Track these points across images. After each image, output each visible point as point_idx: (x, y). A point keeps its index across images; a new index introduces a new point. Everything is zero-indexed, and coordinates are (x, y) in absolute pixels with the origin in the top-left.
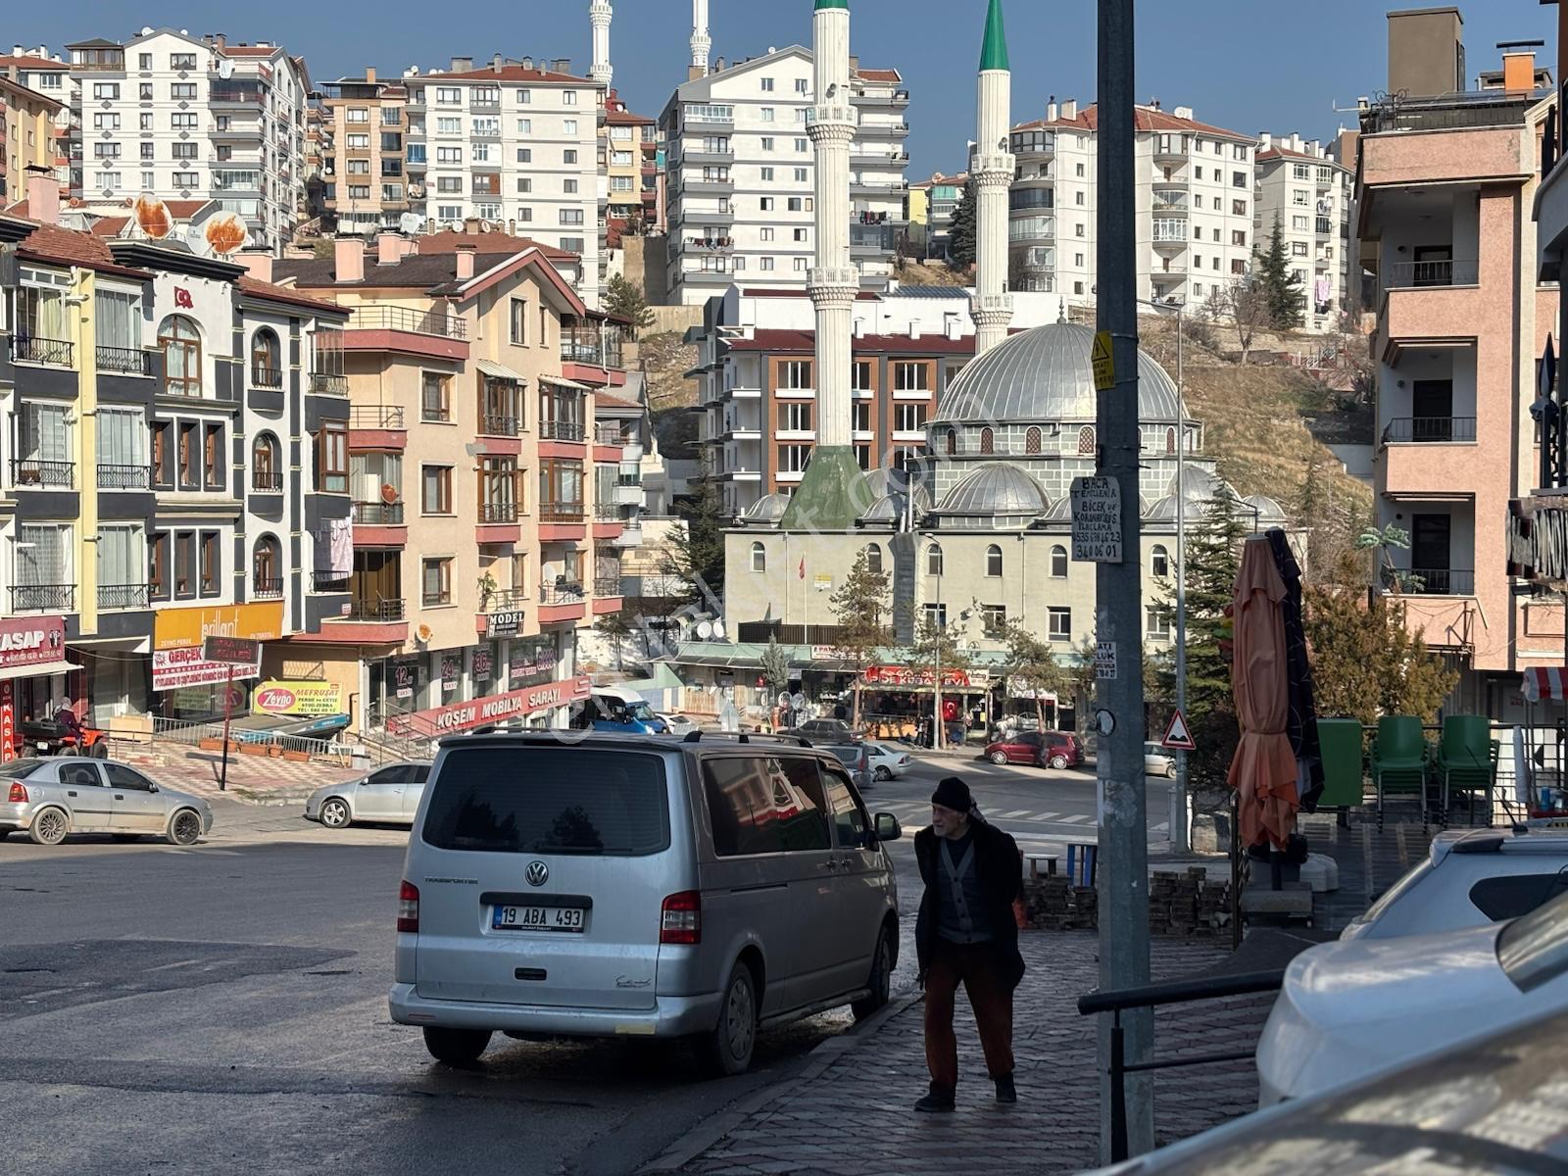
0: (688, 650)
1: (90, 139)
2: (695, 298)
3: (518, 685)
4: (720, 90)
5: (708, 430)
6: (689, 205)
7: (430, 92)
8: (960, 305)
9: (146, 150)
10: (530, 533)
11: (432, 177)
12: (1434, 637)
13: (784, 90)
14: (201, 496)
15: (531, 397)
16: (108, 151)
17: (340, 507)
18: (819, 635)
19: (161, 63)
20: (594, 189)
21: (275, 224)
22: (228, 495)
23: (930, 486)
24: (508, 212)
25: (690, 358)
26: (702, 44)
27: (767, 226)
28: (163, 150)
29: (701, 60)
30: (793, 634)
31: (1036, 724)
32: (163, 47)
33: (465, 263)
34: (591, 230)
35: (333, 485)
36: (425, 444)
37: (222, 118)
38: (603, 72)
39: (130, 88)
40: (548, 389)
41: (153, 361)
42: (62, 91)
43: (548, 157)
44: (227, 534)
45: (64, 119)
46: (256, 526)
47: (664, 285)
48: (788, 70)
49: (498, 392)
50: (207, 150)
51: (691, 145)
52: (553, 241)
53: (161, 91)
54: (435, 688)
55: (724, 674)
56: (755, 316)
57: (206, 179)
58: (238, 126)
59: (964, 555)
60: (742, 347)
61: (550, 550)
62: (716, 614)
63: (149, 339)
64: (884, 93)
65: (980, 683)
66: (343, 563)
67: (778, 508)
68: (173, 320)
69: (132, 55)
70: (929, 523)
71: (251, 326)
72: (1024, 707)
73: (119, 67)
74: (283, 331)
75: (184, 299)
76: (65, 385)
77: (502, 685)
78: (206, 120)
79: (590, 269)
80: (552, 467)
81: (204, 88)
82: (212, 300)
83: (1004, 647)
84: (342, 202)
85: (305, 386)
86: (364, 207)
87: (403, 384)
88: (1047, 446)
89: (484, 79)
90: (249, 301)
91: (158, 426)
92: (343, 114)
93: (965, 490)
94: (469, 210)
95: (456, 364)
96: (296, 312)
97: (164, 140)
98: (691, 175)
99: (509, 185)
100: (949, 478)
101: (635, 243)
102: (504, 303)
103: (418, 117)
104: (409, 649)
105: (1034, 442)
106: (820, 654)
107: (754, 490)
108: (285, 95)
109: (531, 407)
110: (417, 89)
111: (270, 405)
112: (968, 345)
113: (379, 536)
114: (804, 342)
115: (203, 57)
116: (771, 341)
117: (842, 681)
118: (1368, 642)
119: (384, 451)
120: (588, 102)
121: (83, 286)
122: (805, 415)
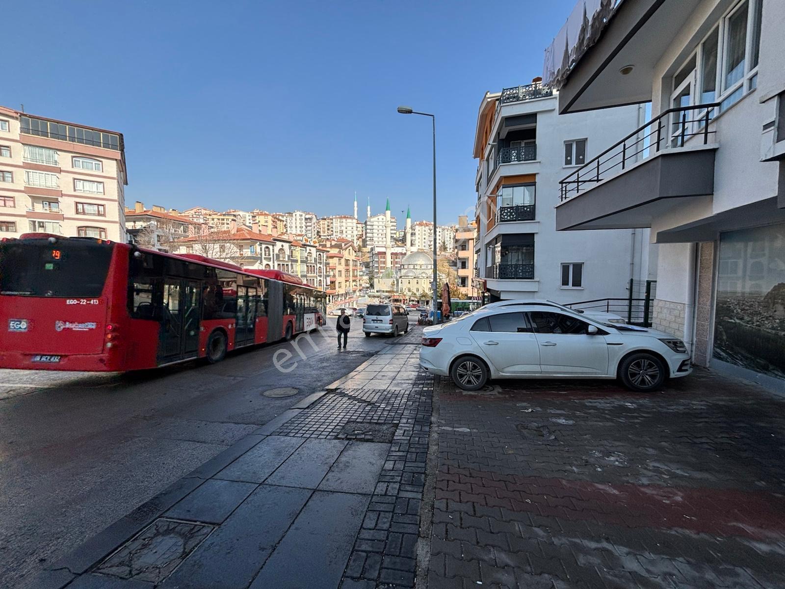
0: (370, 293)
1: (288, 225)
2: (369, 247)
3: (349, 298)
4: (372, 220)
5: (371, 265)
6: (368, 235)
7: (334, 220)
8: (404, 248)
9: (296, 227)
10: (351, 279)
11: (334, 231)
12: (464, 293)
13: (380, 220)
14: (312, 275)
15: (351, 261)
16: (291, 227)
17: (329, 276)
18: (387, 292)
19: (298, 215)
20: (355, 233)
21: (314, 237)
22: (315, 275)
23: (401, 272)
24: (344, 236)
25: (369, 255)
26: (369, 213)
27: (378, 238)
28: (298, 227)
29: (369, 215)
30: (384, 291)
31: (414, 303)
32: (298, 213)
33: (343, 245)
34: (355, 238)
35: (328, 273)
36: (339, 268)
37: (306, 223)
38: (356, 217)
39: (294, 219)
40: (353, 260)
41: (307, 258)
42: (284, 219)
43: (350, 228)
44: (315, 279)
45: (285, 223)
46: (319, 278)
47: (365, 246)
48: (381, 217)
49: (347, 261)
50: (304, 227)
51: (368, 227)
52: (350, 240)
53: (298, 219)
54: (340, 298)
55: (374, 297)
56: (377, 250)
57: (304, 231)
58: (308, 224)
59: (405, 281)
60: (376, 254)
61: (354, 281)
62: (374, 288)
63: (306, 256)
64: (393, 220)
65: (407, 298)
66: (329, 283)
67: (381, 275)
68: (309, 253)
69: (294, 214)
70: (401, 277)
71: (318, 253)
72: (413, 301)
73: (292, 216)
74: (322, 254)
75: (310, 250)
76: (296, 261)
77: (347, 298)
78: (304, 223)
79: (355, 243)
80: (354, 270)
81: (304, 219)
82: (313, 250)
83: (411, 293)
84: (322, 234)
85: (324, 261)
86: (325, 235)
87: (336, 260)
88: (416, 267)
89: (341, 218)
90: (318, 250)
91: (307, 266)
92: (322, 222)
93: (406, 273)
94: (339, 235)
95: (342, 258)
96: (323, 251)
97: (298, 226)
98: (368, 231)
99: (344, 232)
100: (403, 271)
101: (361, 240)
102: (348, 249)
103: (332, 223)
104: (337, 294)
105: (414, 267)
106: (387, 294)
107: (378, 273)
108: (314, 220)
109: (351, 263)
110: (332, 219)
111: (320, 263)
112: (405, 254)
113: (333, 279)
114: (385, 253)
115: (304, 215)
116: (380, 253)
117: (389, 298)
118: (456, 293)
119: (333, 269)
120: (355, 221)
121: (298, 249)
122: (384, 263)
